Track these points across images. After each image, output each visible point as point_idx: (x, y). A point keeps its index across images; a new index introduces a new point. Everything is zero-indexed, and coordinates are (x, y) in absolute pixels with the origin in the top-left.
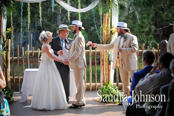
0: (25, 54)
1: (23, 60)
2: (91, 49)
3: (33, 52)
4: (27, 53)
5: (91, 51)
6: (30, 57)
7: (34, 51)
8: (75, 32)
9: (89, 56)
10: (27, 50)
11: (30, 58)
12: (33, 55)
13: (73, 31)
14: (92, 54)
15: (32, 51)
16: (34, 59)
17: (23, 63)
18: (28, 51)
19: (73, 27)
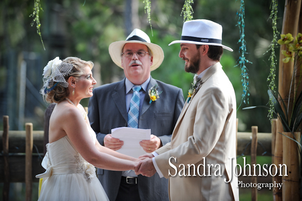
3: (5, 135)
7: (11, 133)
12: (7, 147)
14: (241, 148)
16: (10, 165)
19: (187, 49)
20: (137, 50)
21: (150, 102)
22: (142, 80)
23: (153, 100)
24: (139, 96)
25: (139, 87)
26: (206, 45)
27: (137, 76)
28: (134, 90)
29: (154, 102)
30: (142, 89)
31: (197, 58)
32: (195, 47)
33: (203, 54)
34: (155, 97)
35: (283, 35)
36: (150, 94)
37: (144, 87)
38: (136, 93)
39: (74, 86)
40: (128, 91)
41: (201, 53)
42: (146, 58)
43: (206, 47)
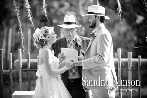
0: (15, 65)
1: (11, 75)
2: (130, 56)
3: (28, 61)
4: (18, 63)
5: (130, 61)
6: (22, 71)
7: (31, 60)
8: (94, 26)
9: (127, 70)
10: (17, 58)
11: (24, 72)
12: (29, 66)
13: (91, 25)
14: (133, 66)
15: (26, 60)
16: (30, 74)
17: (9, 81)
18: (20, 60)
19: (91, 18)
21: (78, 46)
23: (79, 45)
24: (72, 43)
26: (99, 16)
28: (70, 41)
29: (80, 46)
30: (73, 41)
31: (95, 22)
32: (94, 17)
33: (98, 20)
34: (80, 43)
36: (77, 43)
41: (97, 20)
43: (99, 17)
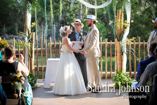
0: (48, 46)
1: (46, 50)
4: (50, 44)
5: (106, 43)
6: (52, 48)
8: (90, 25)
9: (105, 48)
12: (55, 46)
14: (108, 46)
15: (54, 43)
16: (56, 50)
17: (46, 54)
19: (89, 21)
20: (77, 24)
21: (81, 36)
22: (79, 31)
25: (78, 32)
27: (78, 30)
35: (117, 20)
36: (81, 34)
37: (79, 32)
38: (78, 34)
39: (67, 32)
40: (76, 33)
42: (80, 26)
